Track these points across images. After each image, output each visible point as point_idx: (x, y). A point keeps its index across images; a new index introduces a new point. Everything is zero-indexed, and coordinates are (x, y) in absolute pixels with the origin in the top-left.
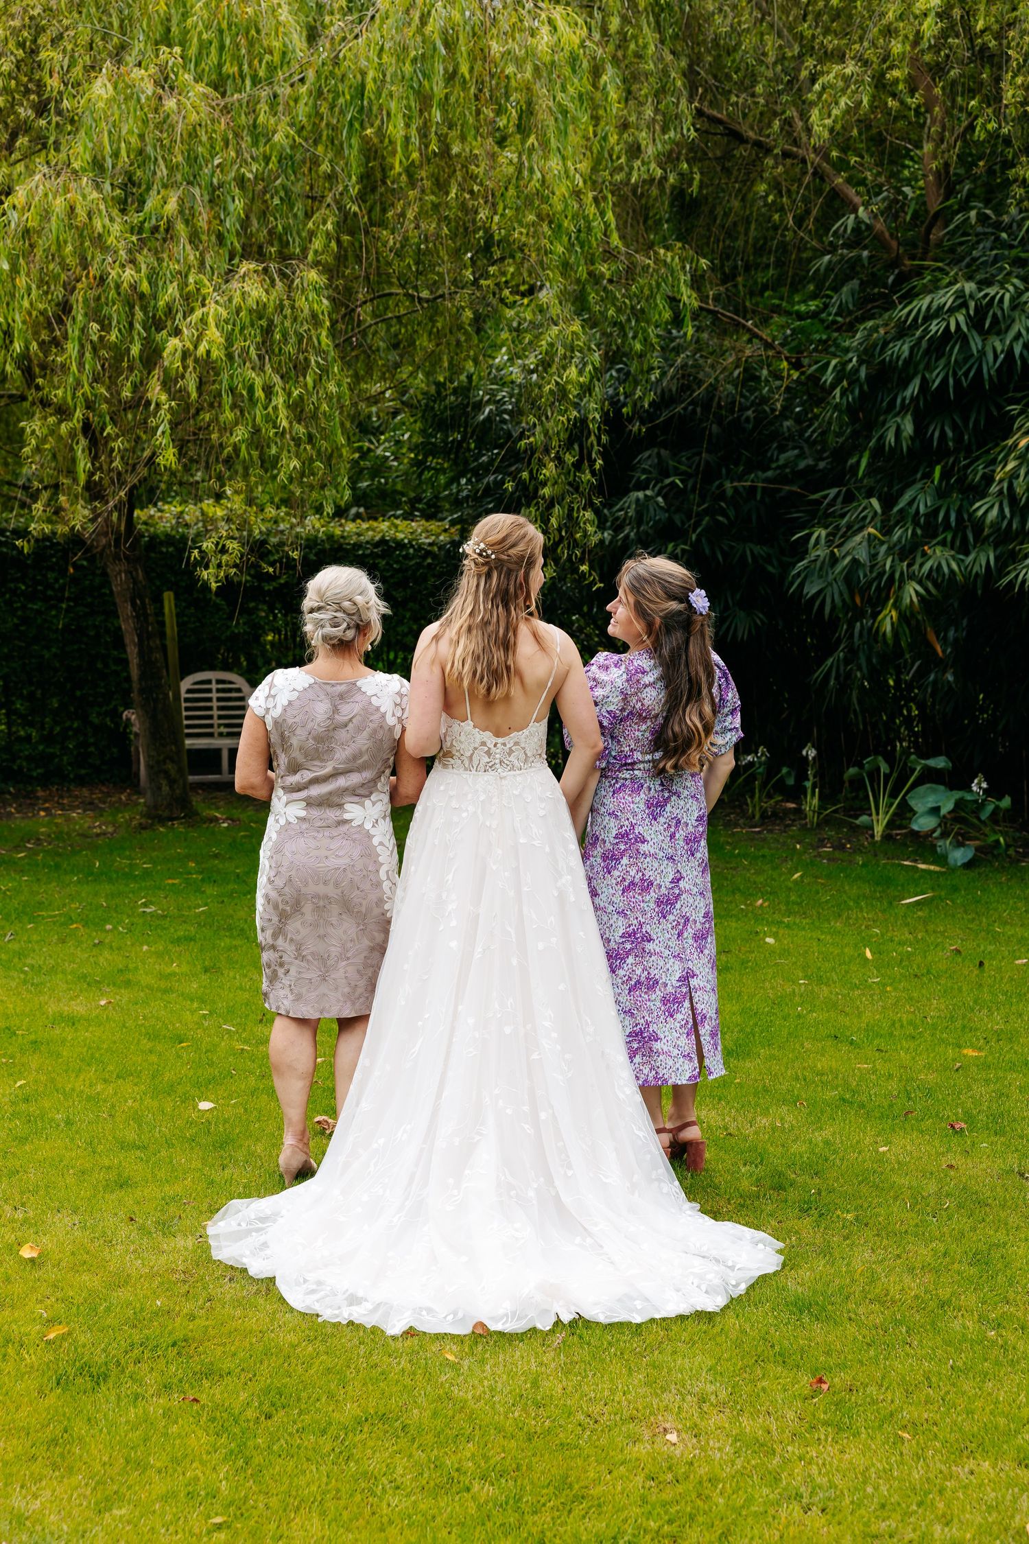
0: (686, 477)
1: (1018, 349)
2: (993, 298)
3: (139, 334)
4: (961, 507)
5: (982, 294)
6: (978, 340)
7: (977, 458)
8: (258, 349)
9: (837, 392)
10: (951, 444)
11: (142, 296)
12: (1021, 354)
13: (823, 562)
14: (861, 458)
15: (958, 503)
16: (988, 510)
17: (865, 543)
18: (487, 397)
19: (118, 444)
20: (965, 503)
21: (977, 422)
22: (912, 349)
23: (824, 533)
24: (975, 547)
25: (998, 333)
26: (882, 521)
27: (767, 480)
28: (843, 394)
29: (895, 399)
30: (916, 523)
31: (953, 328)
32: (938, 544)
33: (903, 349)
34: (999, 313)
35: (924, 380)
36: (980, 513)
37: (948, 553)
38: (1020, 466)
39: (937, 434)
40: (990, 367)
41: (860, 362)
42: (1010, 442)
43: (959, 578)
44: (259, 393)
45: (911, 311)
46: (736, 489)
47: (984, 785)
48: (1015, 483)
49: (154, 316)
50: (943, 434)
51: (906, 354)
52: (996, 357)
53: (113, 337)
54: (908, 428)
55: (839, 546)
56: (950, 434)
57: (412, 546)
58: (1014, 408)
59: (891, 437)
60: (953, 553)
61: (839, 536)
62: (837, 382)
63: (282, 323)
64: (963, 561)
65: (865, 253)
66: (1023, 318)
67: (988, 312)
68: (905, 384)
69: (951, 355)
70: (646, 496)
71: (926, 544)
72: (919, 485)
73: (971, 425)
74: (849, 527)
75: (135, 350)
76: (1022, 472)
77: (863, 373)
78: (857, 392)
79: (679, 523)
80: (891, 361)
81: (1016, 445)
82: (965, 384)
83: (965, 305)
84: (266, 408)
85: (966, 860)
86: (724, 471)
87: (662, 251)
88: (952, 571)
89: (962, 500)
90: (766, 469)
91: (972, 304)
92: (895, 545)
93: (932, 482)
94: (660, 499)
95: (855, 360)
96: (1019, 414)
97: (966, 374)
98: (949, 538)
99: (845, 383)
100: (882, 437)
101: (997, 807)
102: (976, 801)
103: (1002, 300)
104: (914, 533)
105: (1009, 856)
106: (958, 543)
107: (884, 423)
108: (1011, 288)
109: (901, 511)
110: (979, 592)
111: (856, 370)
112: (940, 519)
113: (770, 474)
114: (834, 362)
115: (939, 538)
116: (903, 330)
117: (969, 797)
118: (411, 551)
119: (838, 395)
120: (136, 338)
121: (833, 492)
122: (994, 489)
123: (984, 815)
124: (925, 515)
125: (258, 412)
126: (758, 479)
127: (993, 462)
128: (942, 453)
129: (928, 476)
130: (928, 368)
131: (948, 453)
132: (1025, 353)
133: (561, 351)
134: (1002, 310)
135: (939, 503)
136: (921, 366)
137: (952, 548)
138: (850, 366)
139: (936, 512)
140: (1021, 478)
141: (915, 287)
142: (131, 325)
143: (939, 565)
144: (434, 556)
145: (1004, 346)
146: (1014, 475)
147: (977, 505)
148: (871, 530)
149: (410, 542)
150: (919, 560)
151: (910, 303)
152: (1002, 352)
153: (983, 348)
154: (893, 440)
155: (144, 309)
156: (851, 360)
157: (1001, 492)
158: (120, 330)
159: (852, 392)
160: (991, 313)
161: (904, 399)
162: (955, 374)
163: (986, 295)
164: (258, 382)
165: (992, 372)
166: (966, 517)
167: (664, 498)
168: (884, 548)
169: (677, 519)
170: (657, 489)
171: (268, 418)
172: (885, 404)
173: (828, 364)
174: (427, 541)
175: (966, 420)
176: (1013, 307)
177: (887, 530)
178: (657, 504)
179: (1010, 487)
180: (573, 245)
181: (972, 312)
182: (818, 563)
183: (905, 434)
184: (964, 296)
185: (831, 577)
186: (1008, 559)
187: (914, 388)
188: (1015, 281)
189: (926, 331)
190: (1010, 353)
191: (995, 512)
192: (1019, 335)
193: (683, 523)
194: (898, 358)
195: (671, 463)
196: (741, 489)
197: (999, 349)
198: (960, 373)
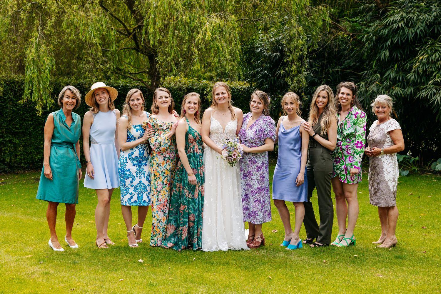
0: (318, 67)
1: (418, 31)
2: (411, 17)
3: (188, 33)
4: (403, 76)
5: (408, 16)
6: (407, 29)
7: (407, 62)
8: (219, 37)
9: (367, 44)
10: (399, 58)
11: (187, 23)
12: (419, 33)
13: (364, 92)
14: (373, 62)
15: (402, 75)
16: (411, 76)
17: (376, 86)
18: (259, 45)
19: (183, 63)
20: (404, 75)
21: (407, 52)
22: (388, 32)
23: (364, 84)
24: (407, 87)
25: (413, 27)
26: (380, 80)
27: (341, 69)
28: (369, 44)
29: (383, 45)
30: (390, 81)
31: (400, 26)
32: (396, 86)
33: (386, 31)
34: (413, 22)
35: (392, 41)
36: (409, 77)
37: (400, 89)
38: (420, 64)
39: (395, 56)
40: (411, 36)
41: (373, 36)
42: (417, 58)
43: (403, 96)
44: (221, 49)
45: (388, 21)
46: (333, 71)
47: (411, 153)
48: (419, 69)
49: (191, 28)
50: (397, 55)
51: (387, 33)
52: (412, 34)
53: (181, 34)
54: (387, 54)
55: (368, 87)
56: (399, 55)
57: (236, 89)
58: (418, 48)
59: (382, 56)
60: (401, 89)
61: (368, 85)
62: (366, 41)
63: (225, 30)
64: (404, 91)
65: (374, 5)
66: (420, 23)
67: (410, 22)
68: (386, 41)
69: (399, 34)
70: (308, 73)
71: (393, 86)
72: (391, 70)
73: (405, 53)
74: (371, 82)
75: (187, 37)
76: (421, 66)
77: (374, 38)
78: (372, 44)
79: (316, 81)
80: (382, 35)
81: (418, 59)
82: (404, 42)
83: (403, 19)
84: (222, 53)
85: (407, 174)
86: (329, 66)
87: (320, 7)
88: (401, 94)
89: (403, 74)
90: (341, 65)
91: (405, 20)
92: (384, 86)
93: (394, 69)
94: (312, 74)
95: (372, 35)
96: (419, 50)
97: (404, 39)
98: (400, 84)
99: (369, 41)
100: (380, 57)
101: (414, 160)
102: (408, 158)
103: (414, 18)
104: (390, 83)
105: (418, 173)
106: (402, 86)
107: (380, 53)
108: (416, 15)
109: (386, 77)
110: (409, 99)
111: (372, 38)
112: (397, 79)
113: (343, 67)
114: (366, 36)
115: (397, 85)
116: (386, 26)
117: (407, 157)
118: (235, 90)
119: (367, 45)
120: (187, 34)
121: (366, 72)
122: (413, 70)
123: (411, 162)
124: (393, 78)
125: (220, 54)
126: (338, 68)
127: (413, 63)
128: (397, 61)
129: (393, 67)
130: (393, 37)
131: (398, 61)
132: (420, 33)
133: (297, 35)
134: (414, 21)
135: (396, 75)
136: (391, 37)
137: (401, 87)
138: (370, 36)
139: (396, 77)
140: (420, 68)
141: (388, 14)
142: (185, 31)
143: (397, 92)
144: (242, 92)
145: (414, 30)
146: (418, 67)
147: (408, 75)
148: (377, 83)
149: (235, 88)
150: (391, 91)
151: (387, 19)
152: (414, 32)
153: (408, 32)
154: (383, 57)
155: (188, 26)
156: (371, 35)
157: (415, 71)
158: (182, 32)
159: (371, 44)
160: (411, 22)
161: (386, 46)
162: (401, 39)
163: (409, 17)
164: (220, 46)
165: (411, 38)
166: (404, 78)
167: (313, 73)
168: (381, 87)
169: (316, 80)
170: (310, 71)
171: (223, 55)
172: (380, 47)
173: (364, 36)
174: (240, 87)
175: (404, 52)
176: (417, 20)
177: (382, 83)
178: (311, 75)
179: (417, 70)
180: (298, 6)
181: (405, 22)
182: (363, 92)
183: (387, 55)
184: (403, 17)
185: (366, 96)
186: (417, 90)
187: (389, 42)
188: (417, 13)
189: (392, 27)
190: (416, 33)
191: (413, 77)
192: (419, 27)
193: (318, 81)
194: (384, 34)
195: (314, 64)
196: (334, 71)
197: (413, 32)
198: (402, 38)
